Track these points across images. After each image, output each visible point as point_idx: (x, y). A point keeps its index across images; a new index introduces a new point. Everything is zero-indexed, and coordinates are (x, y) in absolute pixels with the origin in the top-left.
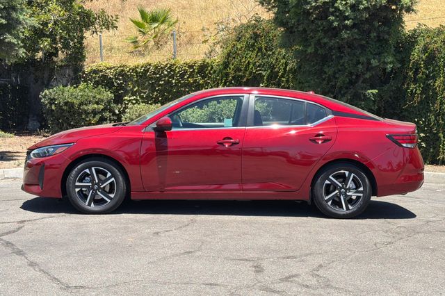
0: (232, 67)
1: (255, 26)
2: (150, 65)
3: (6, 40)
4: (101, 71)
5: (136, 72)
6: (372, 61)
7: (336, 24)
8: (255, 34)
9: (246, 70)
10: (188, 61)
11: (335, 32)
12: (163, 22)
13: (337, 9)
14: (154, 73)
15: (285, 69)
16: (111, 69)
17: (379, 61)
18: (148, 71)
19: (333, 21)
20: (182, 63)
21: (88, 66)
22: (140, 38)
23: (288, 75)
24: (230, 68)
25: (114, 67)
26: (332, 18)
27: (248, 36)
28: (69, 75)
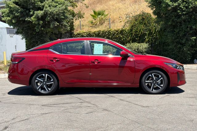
0: (134, 31)
1: (143, 15)
2: (100, 31)
3: (64, 24)
4: (81, 34)
5: (95, 34)
6: (193, 27)
7: (180, 13)
8: (143, 18)
9: (139, 32)
10: (116, 29)
11: (179, 16)
12: (102, 15)
13: (181, 8)
14: (102, 34)
15: (155, 31)
16: (85, 33)
17: (196, 26)
18: (100, 33)
19: (179, 12)
20: (113, 30)
21: (75, 33)
22: (94, 21)
23: (157, 33)
24: (133, 31)
25: (86, 32)
26: (179, 11)
27: (140, 19)
28: (68, 36)
